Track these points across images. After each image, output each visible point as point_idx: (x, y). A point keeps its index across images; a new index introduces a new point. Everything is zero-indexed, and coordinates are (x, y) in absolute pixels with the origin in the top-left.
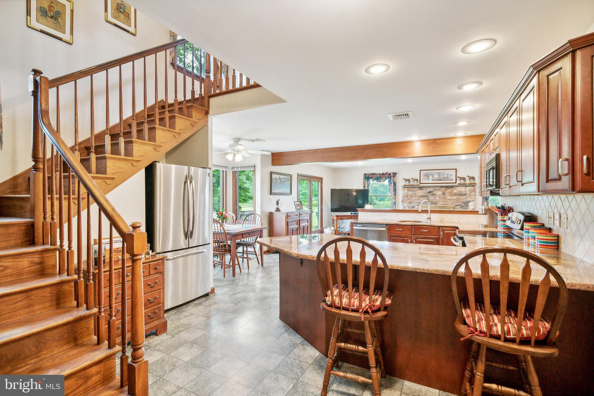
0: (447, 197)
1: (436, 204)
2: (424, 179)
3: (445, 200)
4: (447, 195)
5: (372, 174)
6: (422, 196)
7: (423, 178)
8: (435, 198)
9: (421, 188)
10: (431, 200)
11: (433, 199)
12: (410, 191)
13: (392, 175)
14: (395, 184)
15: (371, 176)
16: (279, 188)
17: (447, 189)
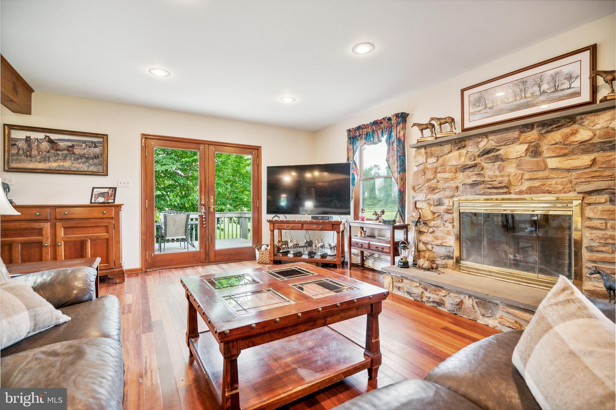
0: (548, 160)
1: (505, 190)
2: (474, 113)
3: (541, 174)
4: (546, 154)
6: (465, 168)
7: (472, 110)
8: (501, 169)
9: (459, 143)
10: (489, 177)
11: (497, 173)
13: (394, 121)
14: (401, 143)
15: (360, 133)
16: (45, 159)
17: (548, 132)
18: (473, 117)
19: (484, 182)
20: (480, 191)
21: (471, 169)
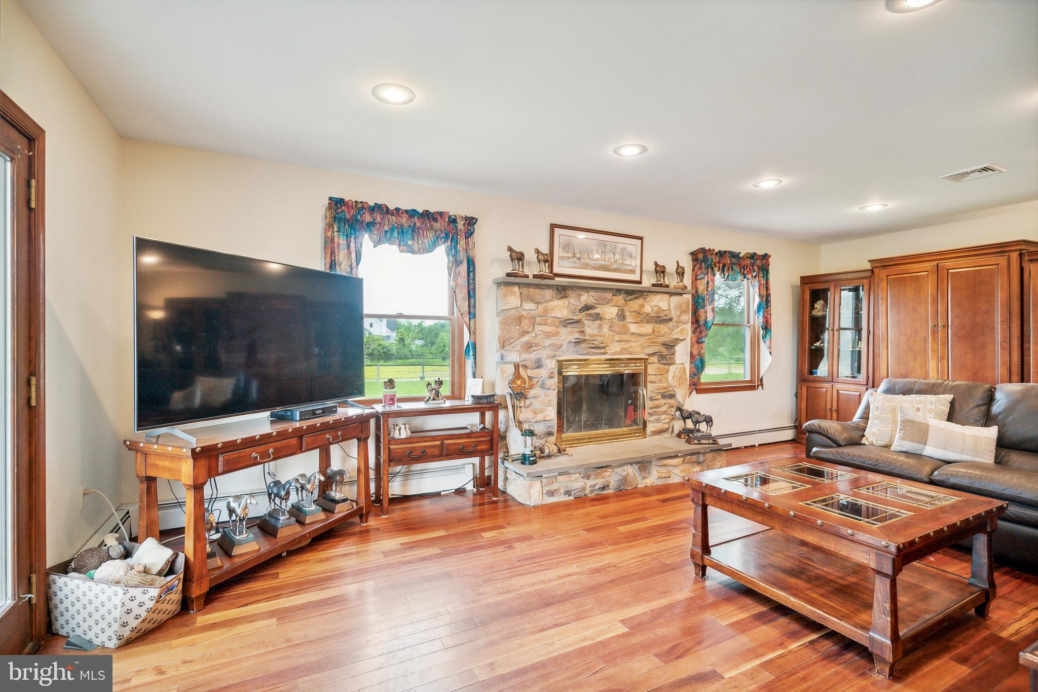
0: (630, 325)
2: (563, 258)
3: (626, 337)
4: (628, 319)
5: (379, 208)
6: (566, 323)
7: (561, 254)
8: (600, 327)
9: (562, 291)
10: (590, 335)
11: (596, 332)
12: (531, 299)
13: (461, 225)
14: (471, 263)
15: (368, 218)
17: (631, 300)
18: (563, 263)
19: (585, 340)
20: (584, 350)
21: (574, 325)
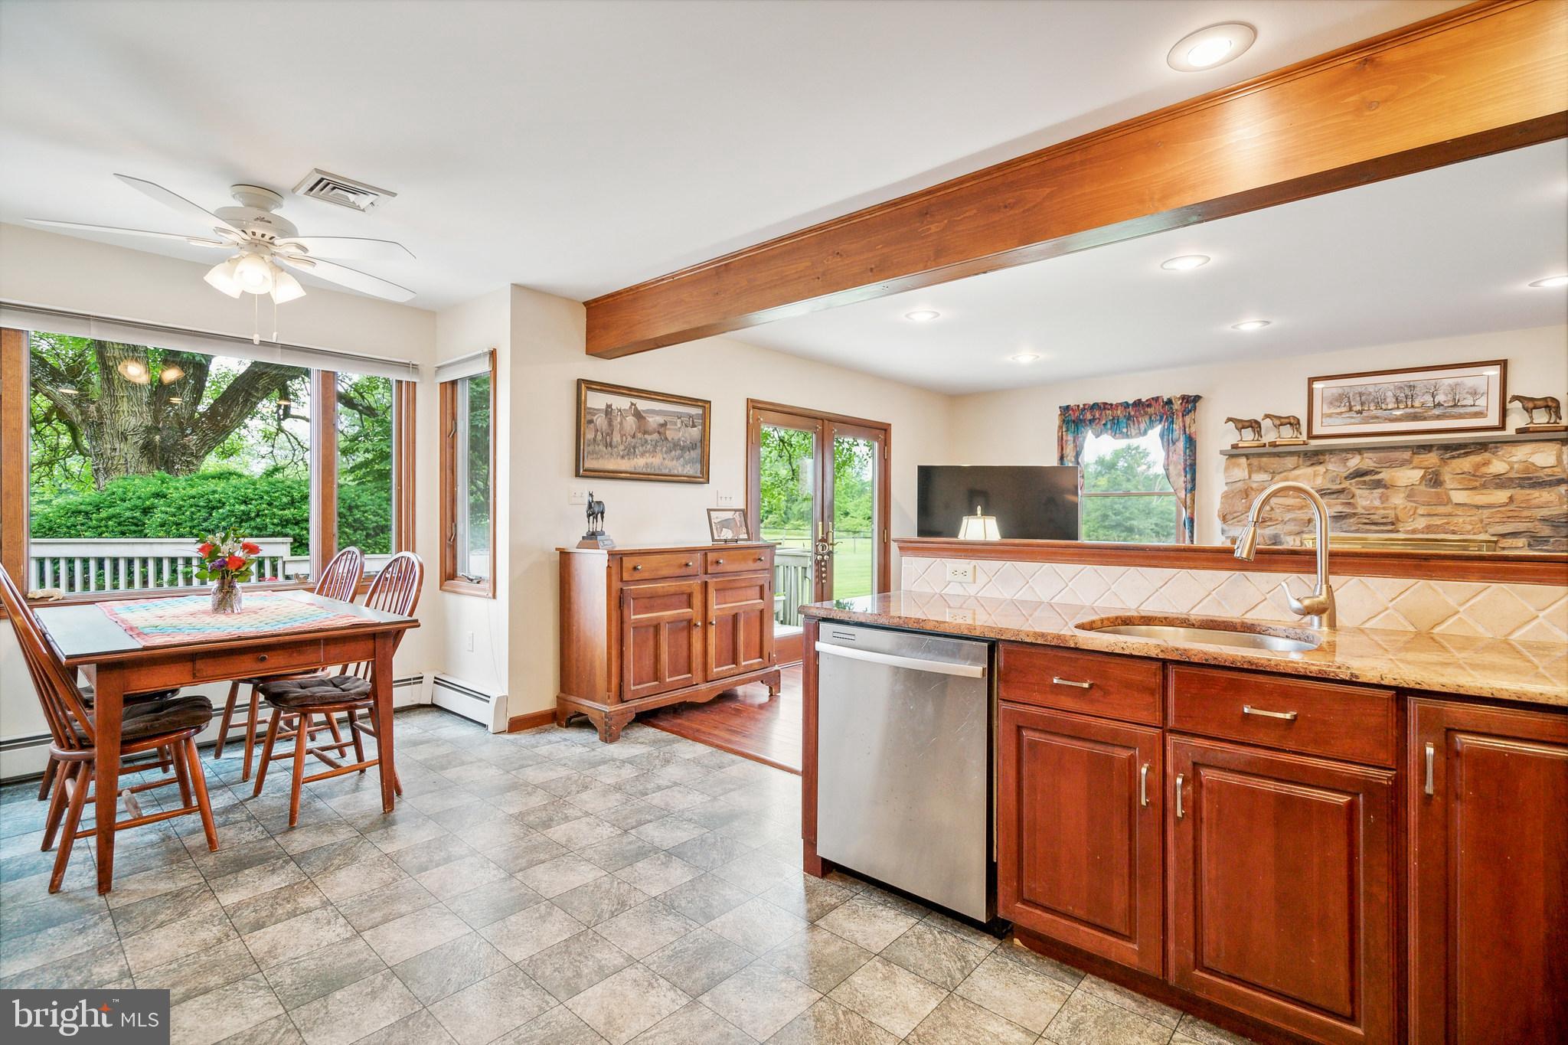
0: (1452, 493)
1: (1390, 528)
2: (1330, 416)
3: (1441, 509)
4: (1449, 484)
5: (1095, 406)
6: (1323, 493)
7: (1326, 410)
8: (1384, 498)
9: (1315, 457)
10: (1364, 508)
11: (1377, 503)
12: (1261, 469)
13: (1177, 405)
14: (1191, 442)
15: (1089, 416)
16: (630, 452)
17: (1453, 457)
18: (1327, 421)
19: (1355, 514)
20: (1351, 526)
21: (1334, 496)
